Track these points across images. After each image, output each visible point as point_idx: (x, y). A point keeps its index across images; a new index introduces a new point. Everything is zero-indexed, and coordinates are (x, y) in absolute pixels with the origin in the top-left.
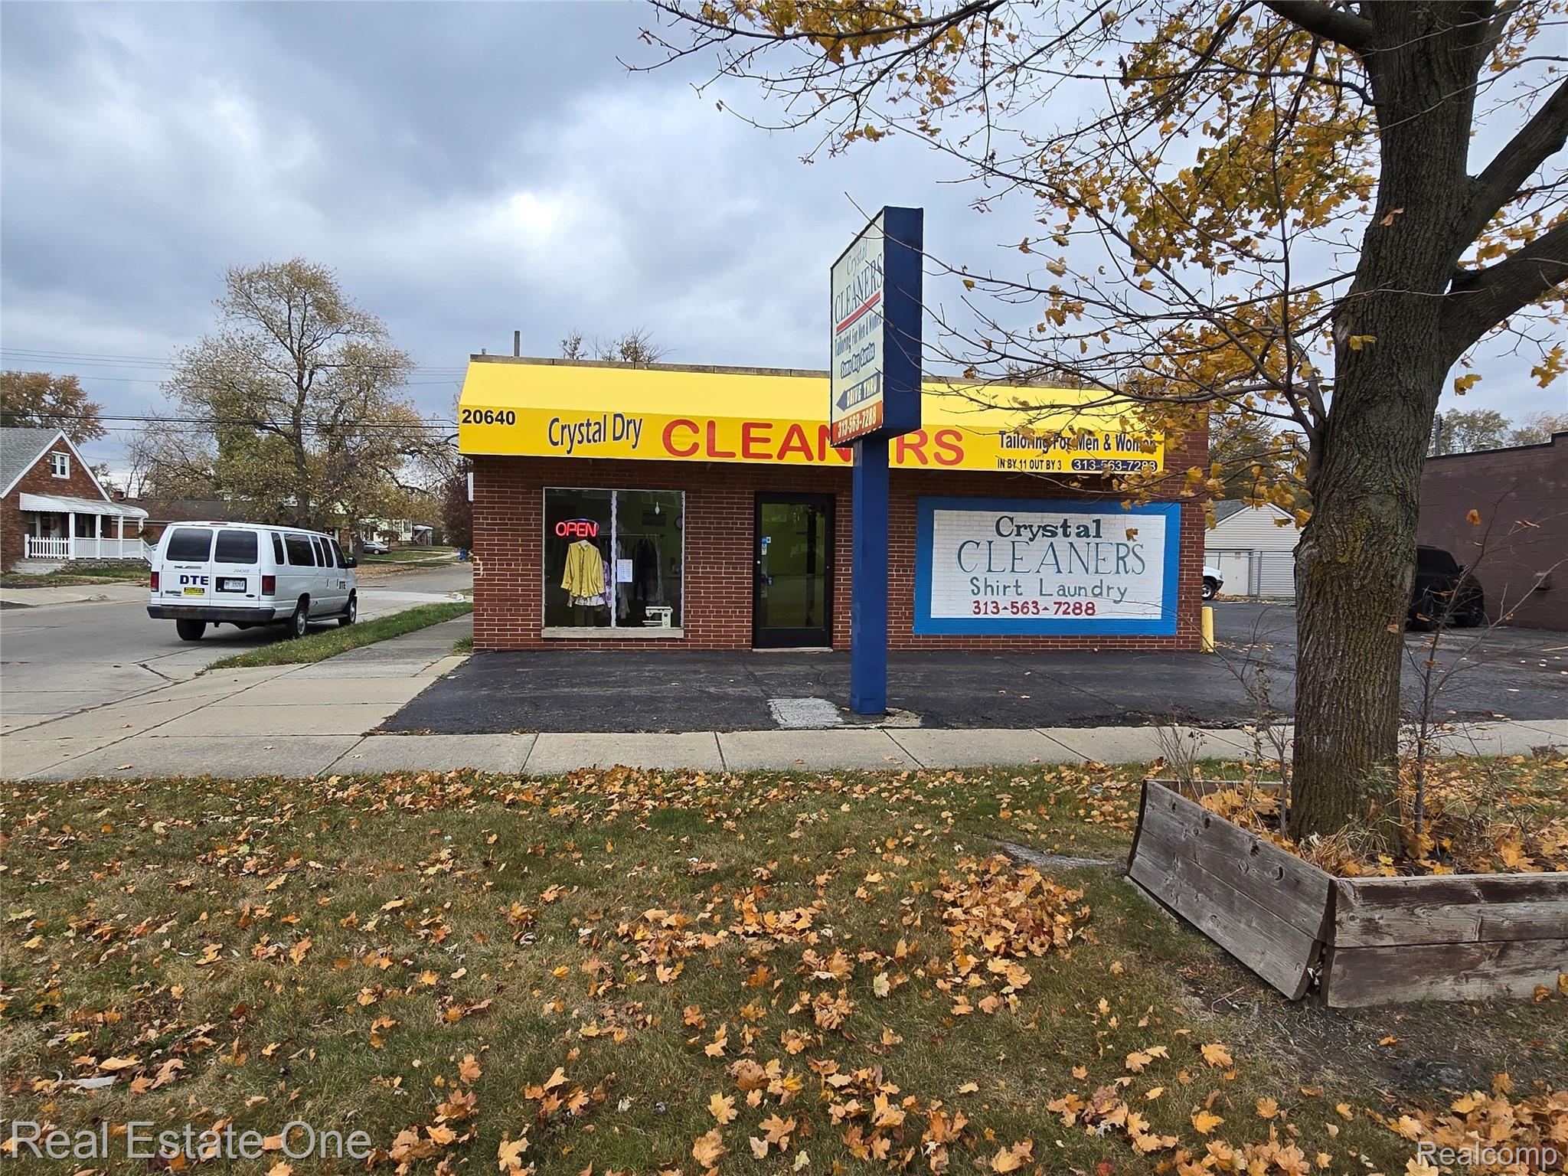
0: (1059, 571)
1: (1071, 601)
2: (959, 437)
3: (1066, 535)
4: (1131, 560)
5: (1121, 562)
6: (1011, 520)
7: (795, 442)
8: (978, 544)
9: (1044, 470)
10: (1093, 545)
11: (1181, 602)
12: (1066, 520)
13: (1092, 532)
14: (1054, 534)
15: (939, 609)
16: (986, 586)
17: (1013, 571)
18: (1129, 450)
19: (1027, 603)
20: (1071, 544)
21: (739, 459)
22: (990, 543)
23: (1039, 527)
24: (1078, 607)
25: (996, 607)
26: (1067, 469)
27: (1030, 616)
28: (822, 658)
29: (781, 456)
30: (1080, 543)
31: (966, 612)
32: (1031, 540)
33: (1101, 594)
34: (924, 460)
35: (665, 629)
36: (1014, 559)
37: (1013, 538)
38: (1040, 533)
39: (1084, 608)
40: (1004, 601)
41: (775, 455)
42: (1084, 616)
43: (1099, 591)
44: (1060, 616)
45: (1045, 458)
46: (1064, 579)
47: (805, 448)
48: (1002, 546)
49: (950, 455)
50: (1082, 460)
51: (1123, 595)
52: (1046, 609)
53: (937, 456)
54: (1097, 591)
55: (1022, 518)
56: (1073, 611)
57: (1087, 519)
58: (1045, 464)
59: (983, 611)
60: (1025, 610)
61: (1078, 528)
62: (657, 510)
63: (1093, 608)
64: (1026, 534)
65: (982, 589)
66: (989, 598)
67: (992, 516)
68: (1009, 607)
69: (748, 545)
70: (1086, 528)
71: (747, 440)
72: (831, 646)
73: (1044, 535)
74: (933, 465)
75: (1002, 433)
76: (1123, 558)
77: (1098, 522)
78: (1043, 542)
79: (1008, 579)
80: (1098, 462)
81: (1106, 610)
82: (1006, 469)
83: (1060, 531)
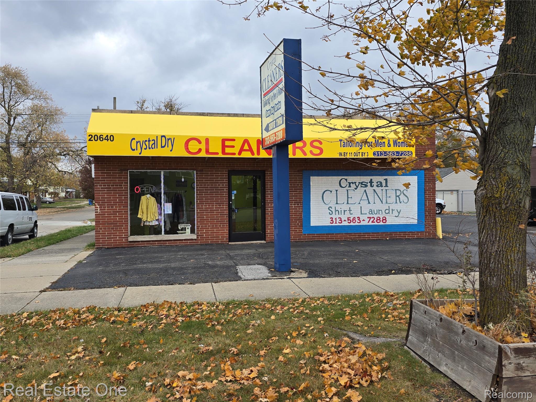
0: (369, 203)
1: (376, 216)
2: (321, 143)
3: (372, 186)
4: (402, 197)
5: (398, 198)
6: (346, 180)
7: (246, 147)
8: (331, 192)
9: (361, 157)
10: (384, 191)
11: (426, 216)
12: (371, 180)
13: (384, 184)
14: (366, 186)
15: (314, 223)
16: (336, 211)
17: (348, 203)
18: (399, 146)
19: (354, 218)
20: (374, 190)
21: (221, 155)
22: (337, 191)
23: (359, 183)
24: (378, 219)
25: (341, 220)
26: (371, 156)
27: (356, 224)
28: (261, 246)
29: (240, 153)
30: (378, 190)
31: (327, 223)
32: (356, 189)
33: (389, 213)
34: (305, 154)
35: (187, 235)
36: (348, 198)
37: (347, 188)
38: (360, 186)
39: (381, 220)
40: (344, 217)
41: (237, 153)
42: (381, 223)
43: (388, 211)
44: (370, 223)
45: (361, 151)
46: (372, 206)
47: (251, 150)
48: (342, 193)
49: (317, 151)
50: (378, 152)
51: (399, 213)
52: (364, 220)
53: (311, 152)
54: (387, 211)
55: (351, 179)
56: (377, 221)
57: (381, 179)
58: (361, 154)
59: (335, 222)
60: (354, 221)
61: (377, 183)
62: (183, 180)
63: (385, 220)
64: (353, 186)
65: (334, 212)
66: (337, 216)
67: (336, 179)
68: (347, 220)
69: (226, 195)
70: (381, 183)
71: (224, 146)
72: (265, 240)
73: (361, 186)
74: (309, 156)
75: (341, 140)
76: (398, 196)
77: (386, 180)
78: (361, 190)
79: (346, 207)
80: (385, 152)
81: (392, 220)
82: (343, 157)
83: (369, 184)
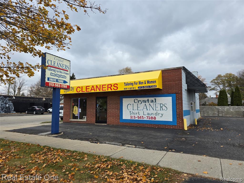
0: (147, 110)
1: (150, 116)
2: (117, 85)
3: (148, 102)
4: (164, 107)
5: (161, 108)
6: (137, 99)
7: (93, 89)
8: (131, 105)
10: (154, 105)
11: (177, 117)
12: (148, 99)
13: (154, 101)
14: (146, 102)
15: (124, 118)
16: (133, 113)
17: (138, 110)
18: (150, 83)
19: (141, 116)
20: (149, 104)
21: (85, 92)
22: (133, 104)
23: (143, 101)
24: (152, 117)
25: (135, 117)
26: (137, 89)
27: (142, 119)
28: (105, 126)
29: (91, 91)
30: (152, 104)
31: (129, 118)
32: (141, 103)
34: (111, 89)
36: (138, 107)
37: (137, 103)
42: (153, 120)
43: (156, 114)
44: (148, 119)
46: (148, 112)
48: (135, 105)
49: (116, 88)
51: (162, 115)
52: (145, 118)
55: (139, 99)
57: (153, 99)
58: (133, 88)
59: (132, 118)
61: (151, 101)
62: (84, 101)
63: (155, 118)
65: (132, 113)
66: (133, 115)
67: (133, 99)
68: (137, 117)
69: (95, 106)
74: (113, 90)
75: (125, 83)
77: (155, 99)
78: (143, 104)
80: (143, 87)
81: (158, 119)
82: (125, 90)
